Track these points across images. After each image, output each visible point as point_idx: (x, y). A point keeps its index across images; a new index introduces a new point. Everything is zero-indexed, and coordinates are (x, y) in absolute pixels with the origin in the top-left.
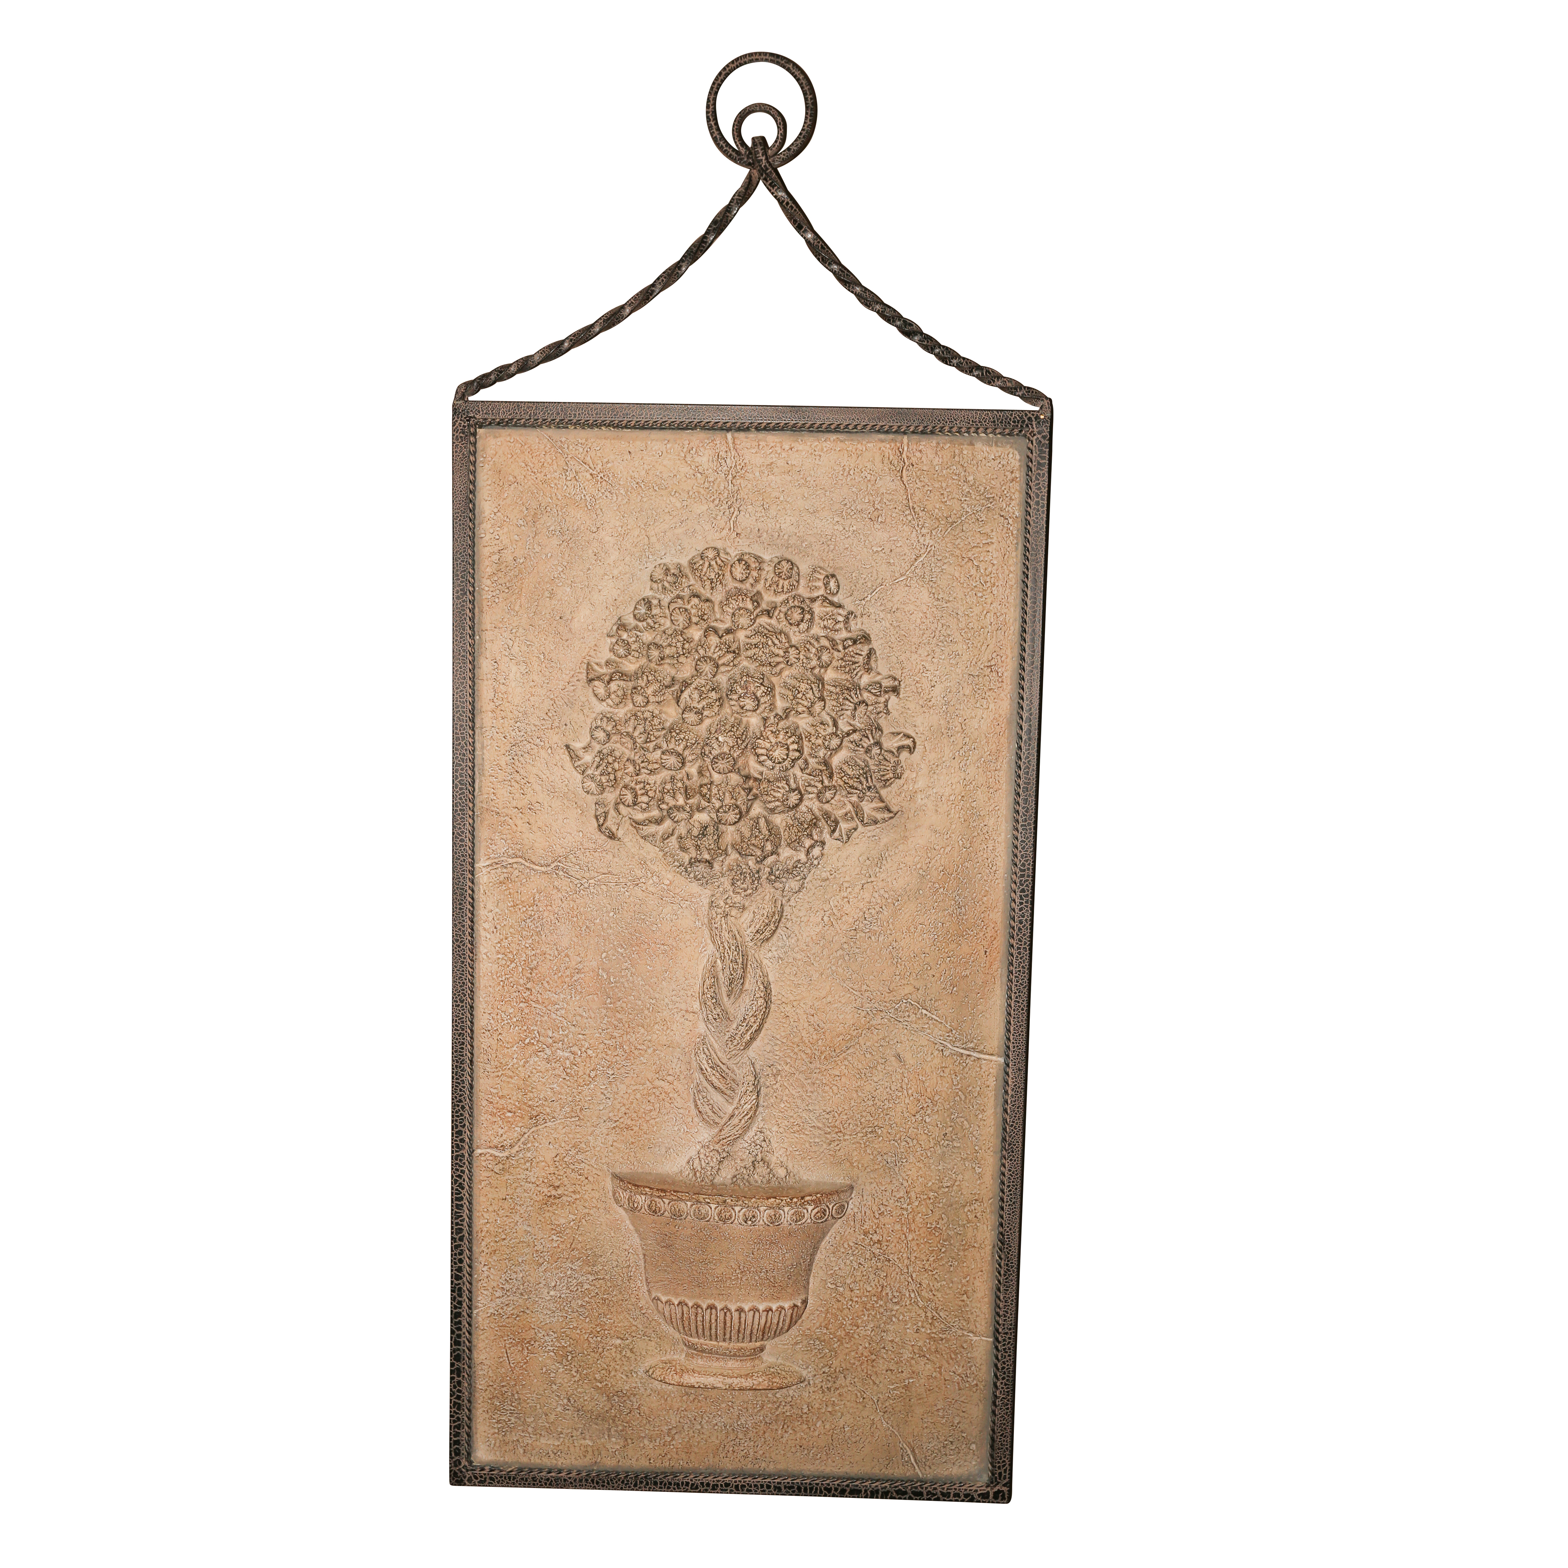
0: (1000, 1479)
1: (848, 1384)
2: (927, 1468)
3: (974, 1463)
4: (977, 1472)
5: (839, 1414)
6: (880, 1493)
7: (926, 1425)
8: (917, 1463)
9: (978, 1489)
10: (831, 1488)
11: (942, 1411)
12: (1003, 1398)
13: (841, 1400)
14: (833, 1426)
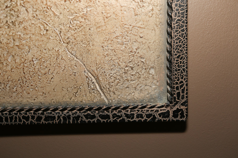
0: (178, 99)
1: (31, 18)
2: (112, 94)
3: (154, 87)
4: (157, 95)
5: (27, 48)
6: (72, 118)
7: (107, 53)
8: (102, 90)
9: (159, 109)
10: (28, 116)
11: (120, 38)
12: (179, 20)
13: (27, 34)
14: (22, 59)
